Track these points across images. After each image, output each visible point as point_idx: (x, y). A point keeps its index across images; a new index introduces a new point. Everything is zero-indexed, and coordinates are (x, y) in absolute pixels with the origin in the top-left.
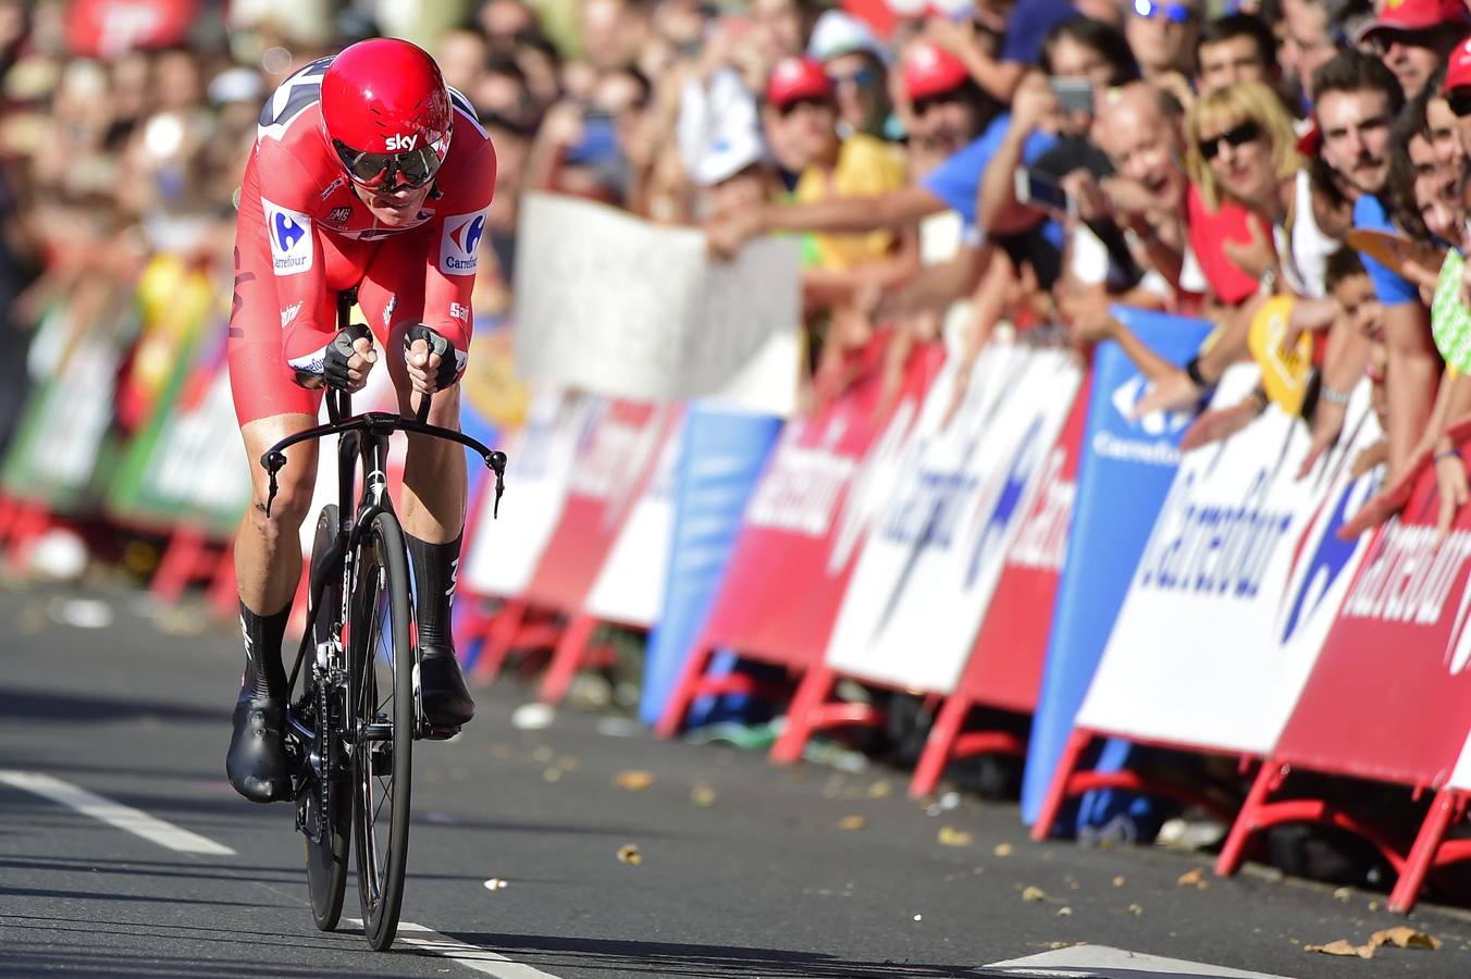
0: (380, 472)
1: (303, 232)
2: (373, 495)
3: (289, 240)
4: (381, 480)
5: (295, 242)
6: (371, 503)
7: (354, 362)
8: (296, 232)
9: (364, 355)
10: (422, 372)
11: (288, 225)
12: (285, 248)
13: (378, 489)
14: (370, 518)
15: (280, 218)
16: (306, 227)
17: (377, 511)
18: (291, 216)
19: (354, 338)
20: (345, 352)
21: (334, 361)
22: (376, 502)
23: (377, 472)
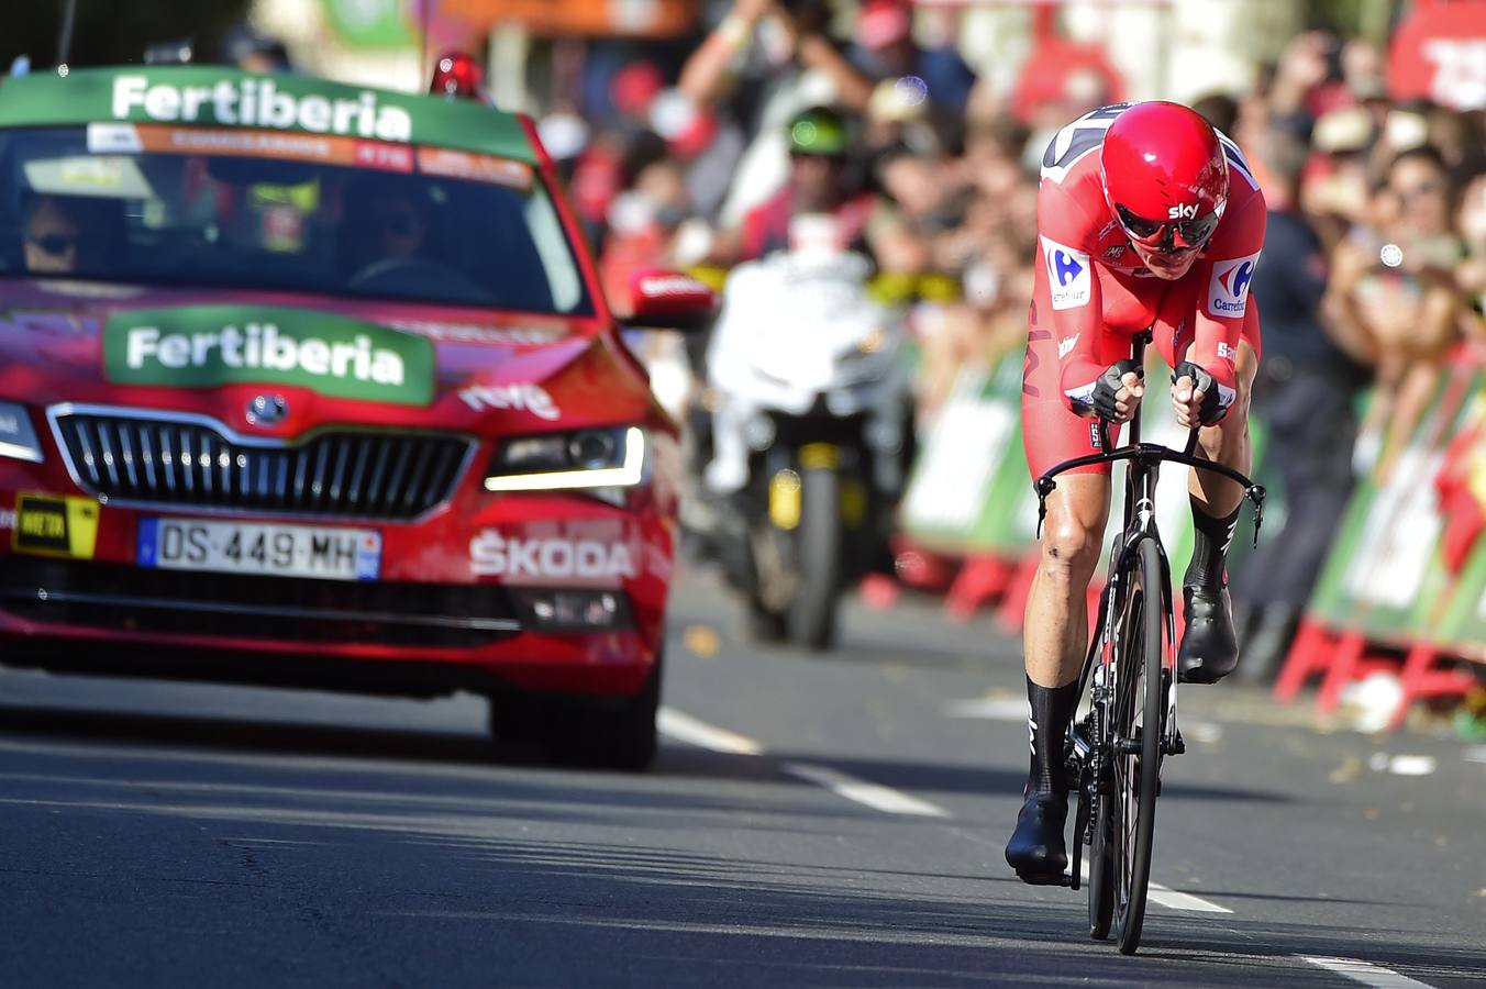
0: (1148, 500)
1: (1081, 268)
2: (1140, 522)
3: (1068, 276)
4: (1149, 507)
5: (1074, 277)
6: (1138, 529)
7: (1122, 395)
8: (1074, 268)
9: (1131, 389)
10: (1186, 407)
11: (1067, 261)
12: (1063, 282)
13: (1145, 516)
14: (1136, 543)
15: (1059, 255)
16: (1084, 264)
17: (1143, 536)
18: (1070, 254)
19: (1124, 372)
20: (1114, 385)
21: (1102, 393)
22: (1142, 529)
23: (1145, 500)
